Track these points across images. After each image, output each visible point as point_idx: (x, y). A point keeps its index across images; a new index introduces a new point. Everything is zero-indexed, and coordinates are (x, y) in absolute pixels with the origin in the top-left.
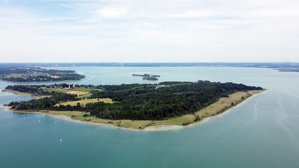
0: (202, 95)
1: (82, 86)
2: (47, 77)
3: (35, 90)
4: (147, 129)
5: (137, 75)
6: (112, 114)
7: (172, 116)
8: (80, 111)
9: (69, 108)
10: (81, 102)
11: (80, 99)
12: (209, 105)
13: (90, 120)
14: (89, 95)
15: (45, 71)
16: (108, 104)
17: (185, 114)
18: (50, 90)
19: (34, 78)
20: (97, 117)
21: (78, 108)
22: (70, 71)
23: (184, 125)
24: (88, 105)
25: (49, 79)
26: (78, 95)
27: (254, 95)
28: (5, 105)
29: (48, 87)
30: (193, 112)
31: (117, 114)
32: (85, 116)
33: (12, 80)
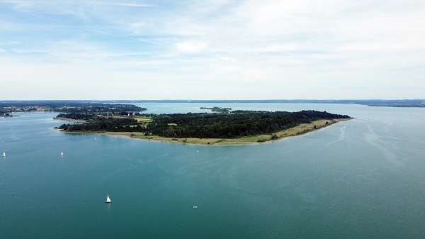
0: (280, 118)
1: (143, 115)
2: (103, 108)
4: (217, 144)
5: (206, 108)
7: (246, 135)
8: (141, 132)
9: (128, 130)
11: (140, 124)
12: (289, 128)
13: (152, 138)
14: (151, 121)
15: (102, 105)
17: (260, 134)
18: (107, 117)
20: (160, 135)
21: (139, 129)
23: (259, 141)
26: (139, 121)
27: (340, 122)
28: (56, 128)
29: (105, 114)
30: (269, 133)
31: (182, 131)
32: (146, 135)
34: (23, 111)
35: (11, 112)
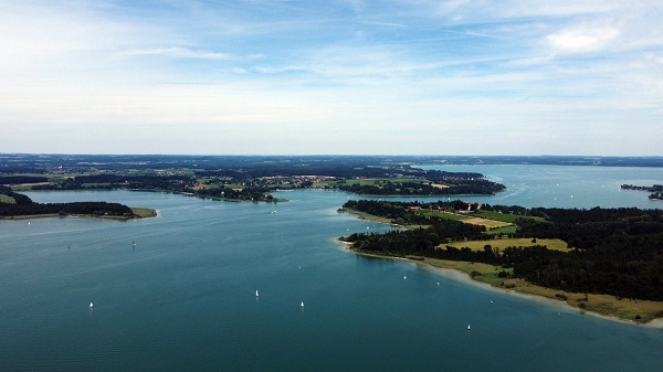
1: (497, 208)
2: (422, 186)
3: (399, 211)
4: (659, 323)
5: (635, 188)
6: (565, 277)
8: (491, 263)
9: (467, 255)
10: (494, 244)
11: (491, 237)
13: (513, 286)
14: (513, 230)
15: (420, 173)
16: (557, 252)
18: (429, 214)
19: (398, 186)
20: (528, 280)
21: (487, 256)
22: (471, 175)
24: (508, 251)
25: (428, 191)
26: (488, 226)
28: (342, 239)
29: (425, 206)
31: (578, 277)
32: (502, 275)
33: (356, 189)
34: (293, 188)
35: (276, 188)
